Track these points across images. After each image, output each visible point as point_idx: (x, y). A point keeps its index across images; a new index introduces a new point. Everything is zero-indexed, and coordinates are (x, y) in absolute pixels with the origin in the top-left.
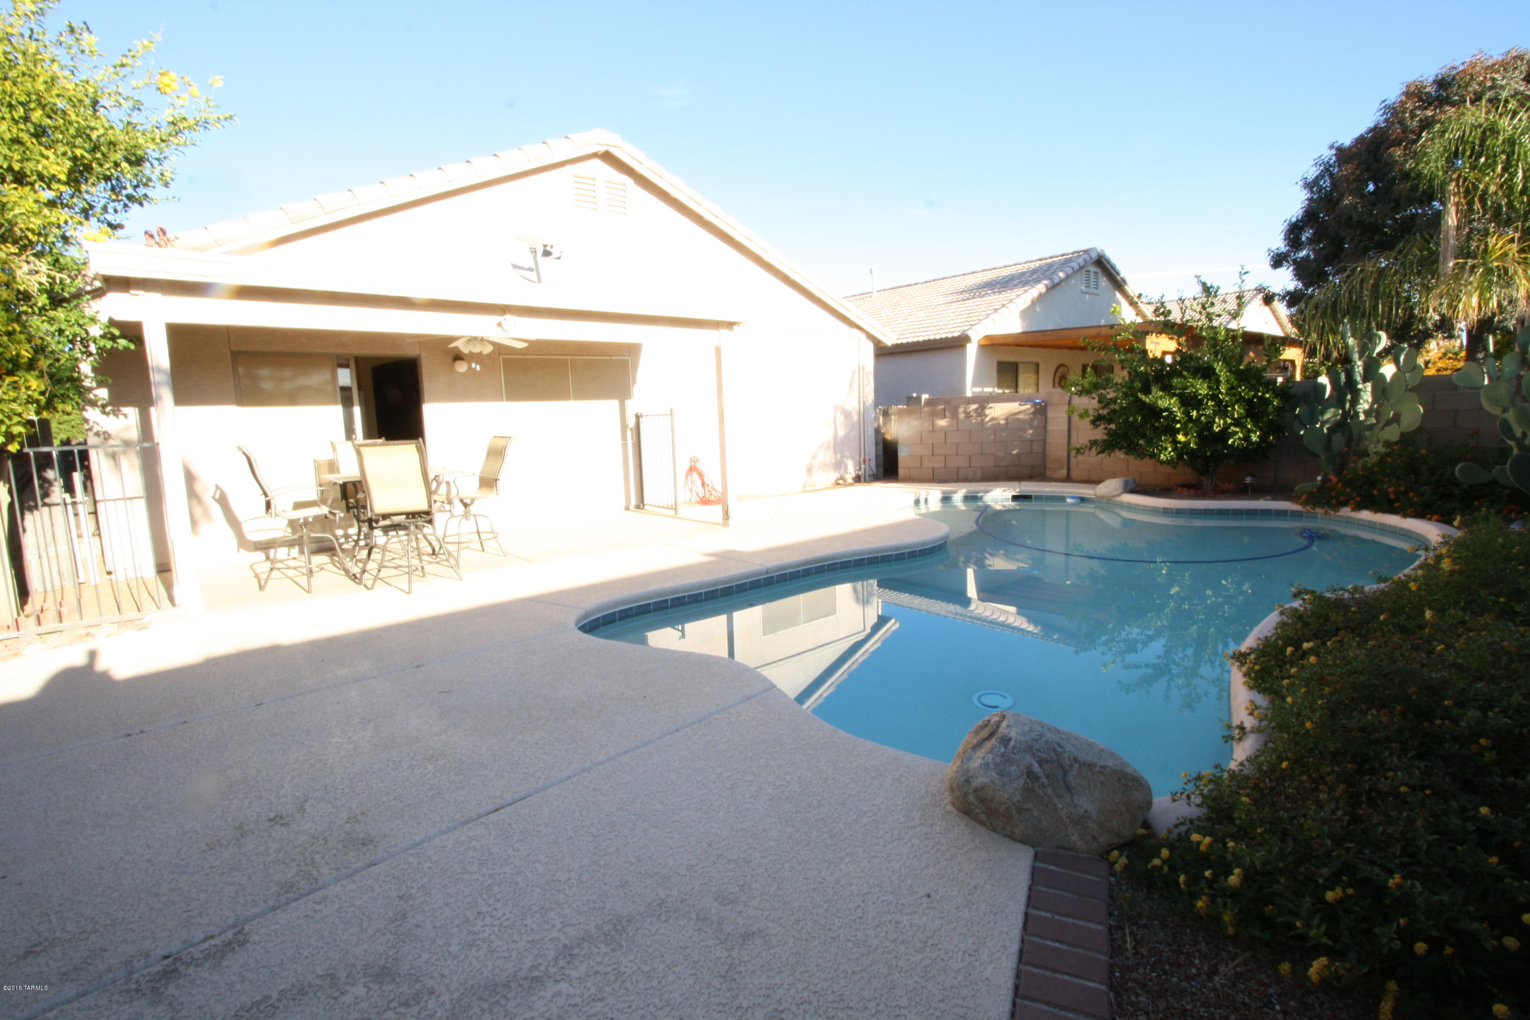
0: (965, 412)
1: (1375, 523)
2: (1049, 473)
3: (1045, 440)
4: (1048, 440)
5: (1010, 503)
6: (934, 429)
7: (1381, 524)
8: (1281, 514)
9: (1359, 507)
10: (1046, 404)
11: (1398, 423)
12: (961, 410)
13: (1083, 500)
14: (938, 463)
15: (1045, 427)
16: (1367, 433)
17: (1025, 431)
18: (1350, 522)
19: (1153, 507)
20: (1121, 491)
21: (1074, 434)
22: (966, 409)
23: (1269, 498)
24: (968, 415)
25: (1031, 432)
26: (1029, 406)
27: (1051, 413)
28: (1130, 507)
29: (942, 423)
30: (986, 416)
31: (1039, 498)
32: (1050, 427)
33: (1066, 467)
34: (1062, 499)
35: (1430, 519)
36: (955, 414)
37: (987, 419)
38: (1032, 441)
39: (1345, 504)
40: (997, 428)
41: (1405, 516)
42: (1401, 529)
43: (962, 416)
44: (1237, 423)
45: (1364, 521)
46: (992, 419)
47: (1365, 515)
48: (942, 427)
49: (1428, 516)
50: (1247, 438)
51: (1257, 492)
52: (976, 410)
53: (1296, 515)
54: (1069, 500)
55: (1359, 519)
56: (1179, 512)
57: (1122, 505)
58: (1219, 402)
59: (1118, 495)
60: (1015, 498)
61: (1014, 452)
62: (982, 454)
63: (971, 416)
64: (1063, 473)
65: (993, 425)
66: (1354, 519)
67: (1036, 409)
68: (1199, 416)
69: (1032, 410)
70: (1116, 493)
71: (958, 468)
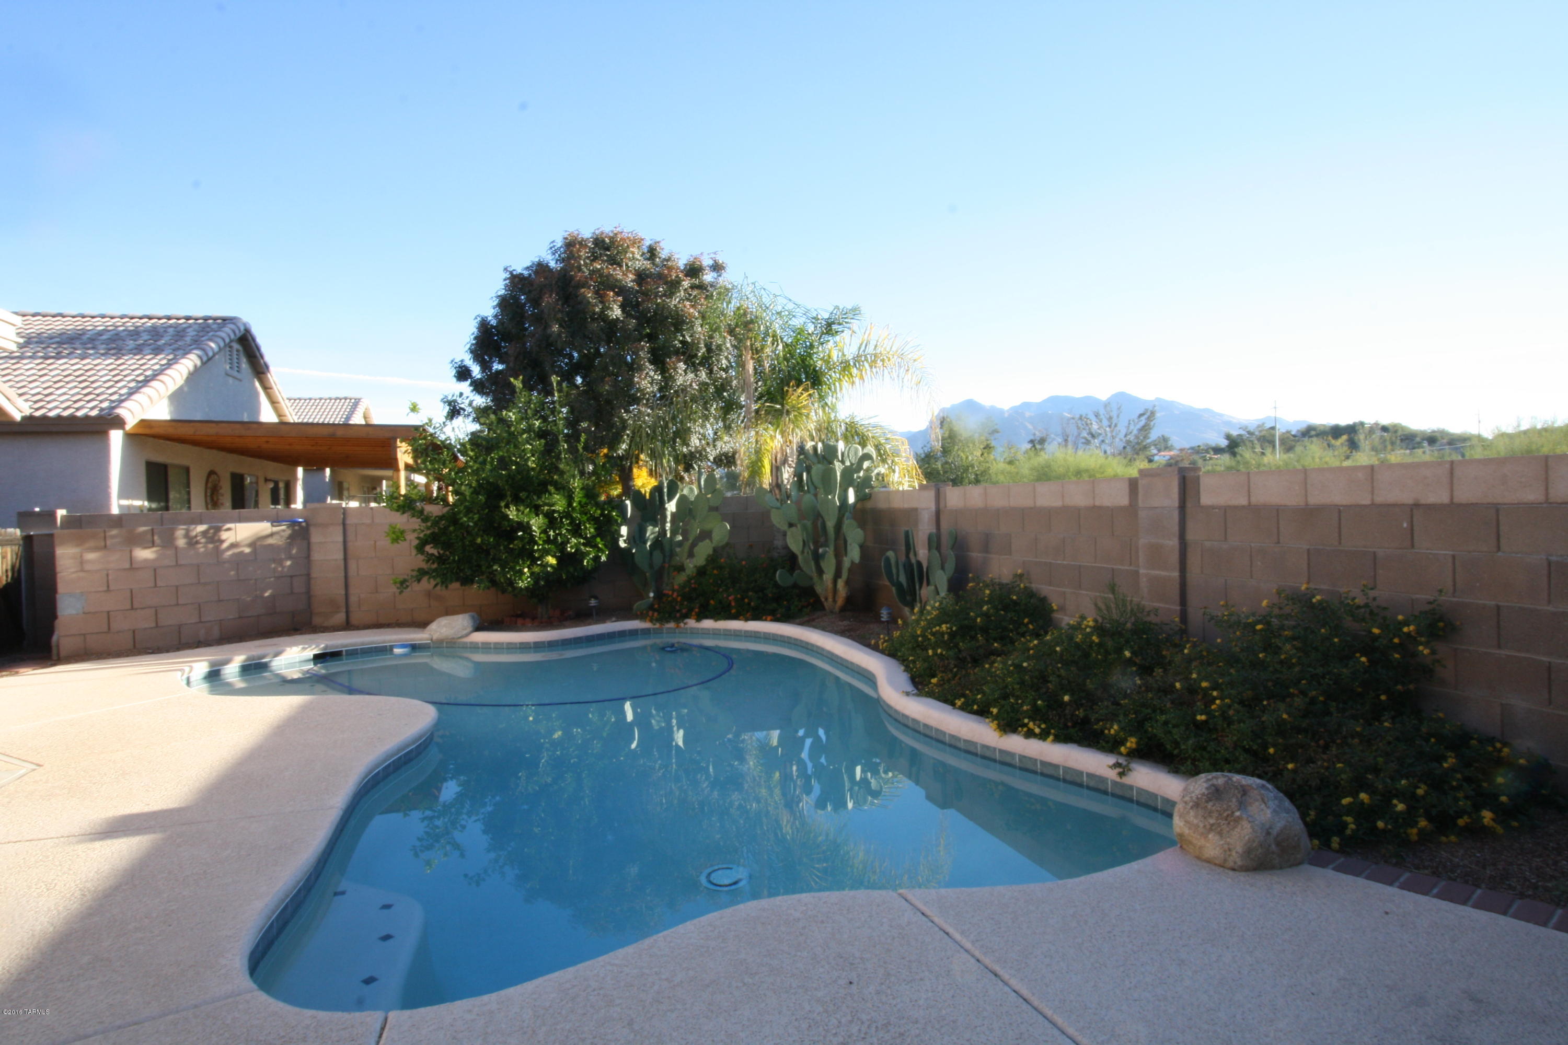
0: (187, 535)
1: (719, 630)
2: (317, 620)
3: (308, 575)
4: (314, 575)
5: (311, 666)
6: (133, 567)
7: (725, 630)
8: (633, 633)
9: (699, 619)
10: (308, 525)
11: (710, 538)
12: (180, 532)
13: (414, 648)
14: (143, 621)
15: (308, 557)
16: (678, 550)
17: (280, 562)
18: (694, 632)
19: (521, 643)
20: (470, 629)
21: (352, 566)
22: (188, 531)
23: (614, 619)
24: (192, 542)
25: (288, 563)
26: (284, 527)
27: (316, 537)
28: (487, 647)
29: (145, 554)
30: (222, 541)
31: (353, 653)
32: (316, 556)
33: (344, 610)
34: (385, 650)
35: (766, 620)
36: (169, 541)
37: (225, 545)
38: (291, 577)
39: (687, 616)
40: (240, 561)
41: (747, 620)
42: (746, 632)
43: (181, 542)
44: (590, 543)
45: (708, 629)
46: (233, 546)
47: (708, 624)
48: (146, 560)
49: (764, 618)
50: (597, 558)
51: (602, 614)
52: (204, 533)
53: (645, 632)
54: (397, 651)
55: (702, 629)
56: (552, 645)
57: (475, 647)
58: (573, 521)
59: (467, 635)
60: (318, 658)
61: (267, 594)
62: (220, 601)
63: (197, 542)
64: (340, 617)
65: (234, 555)
66: (698, 629)
67: (294, 531)
68: (556, 535)
69: (289, 532)
70: (465, 632)
71: (180, 626)
